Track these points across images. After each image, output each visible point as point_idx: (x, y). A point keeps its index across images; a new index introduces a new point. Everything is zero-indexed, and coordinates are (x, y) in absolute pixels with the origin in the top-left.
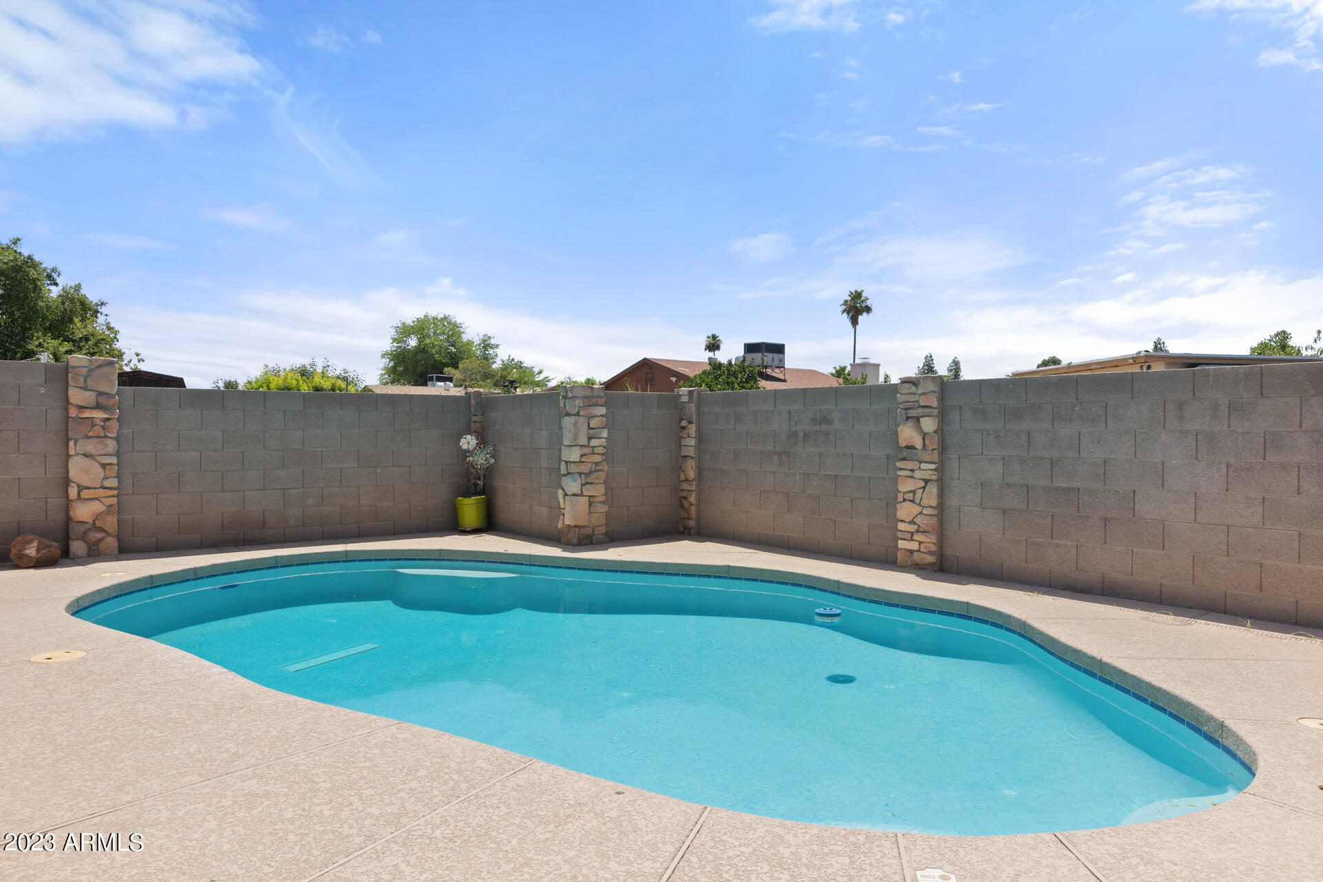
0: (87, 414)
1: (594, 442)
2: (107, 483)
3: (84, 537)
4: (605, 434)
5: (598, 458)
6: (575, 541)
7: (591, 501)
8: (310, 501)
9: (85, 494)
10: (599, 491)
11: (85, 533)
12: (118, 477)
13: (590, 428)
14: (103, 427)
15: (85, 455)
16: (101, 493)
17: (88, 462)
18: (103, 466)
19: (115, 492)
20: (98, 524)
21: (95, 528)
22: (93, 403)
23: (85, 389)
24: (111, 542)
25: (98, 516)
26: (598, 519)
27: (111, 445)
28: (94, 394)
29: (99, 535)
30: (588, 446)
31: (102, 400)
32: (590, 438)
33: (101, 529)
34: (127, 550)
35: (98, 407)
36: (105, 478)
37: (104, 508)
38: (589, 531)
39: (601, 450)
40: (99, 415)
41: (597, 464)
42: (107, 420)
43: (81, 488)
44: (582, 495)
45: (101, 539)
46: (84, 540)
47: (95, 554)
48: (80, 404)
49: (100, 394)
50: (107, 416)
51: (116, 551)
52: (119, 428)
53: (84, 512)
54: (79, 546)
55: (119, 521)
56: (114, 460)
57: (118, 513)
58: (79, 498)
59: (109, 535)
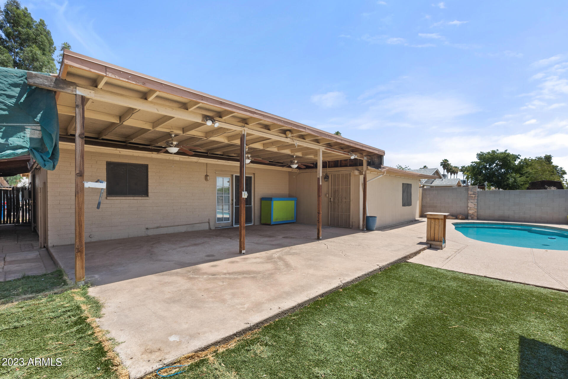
0: (471, 196)
2: (475, 207)
3: (471, 216)
9: (471, 209)
11: (471, 215)
12: (477, 206)
14: (475, 198)
16: (474, 209)
17: (471, 203)
18: (474, 204)
19: (476, 209)
20: (473, 214)
21: (473, 215)
22: (473, 194)
23: (471, 191)
24: (476, 218)
25: (473, 213)
27: (476, 201)
28: (473, 192)
29: (474, 216)
31: (474, 193)
33: (474, 215)
34: (478, 219)
35: (474, 194)
37: (474, 212)
40: (473, 196)
42: (475, 196)
43: (470, 208)
45: (473, 217)
47: (472, 219)
48: (470, 194)
49: (474, 192)
50: (474, 196)
51: (476, 219)
52: (478, 198)
53: (471, 212)
54: (469, 217)
55: (477, 214)
56: (476, 203)
57: (477, 212)
58: (470, 210)
59: (475, 216)
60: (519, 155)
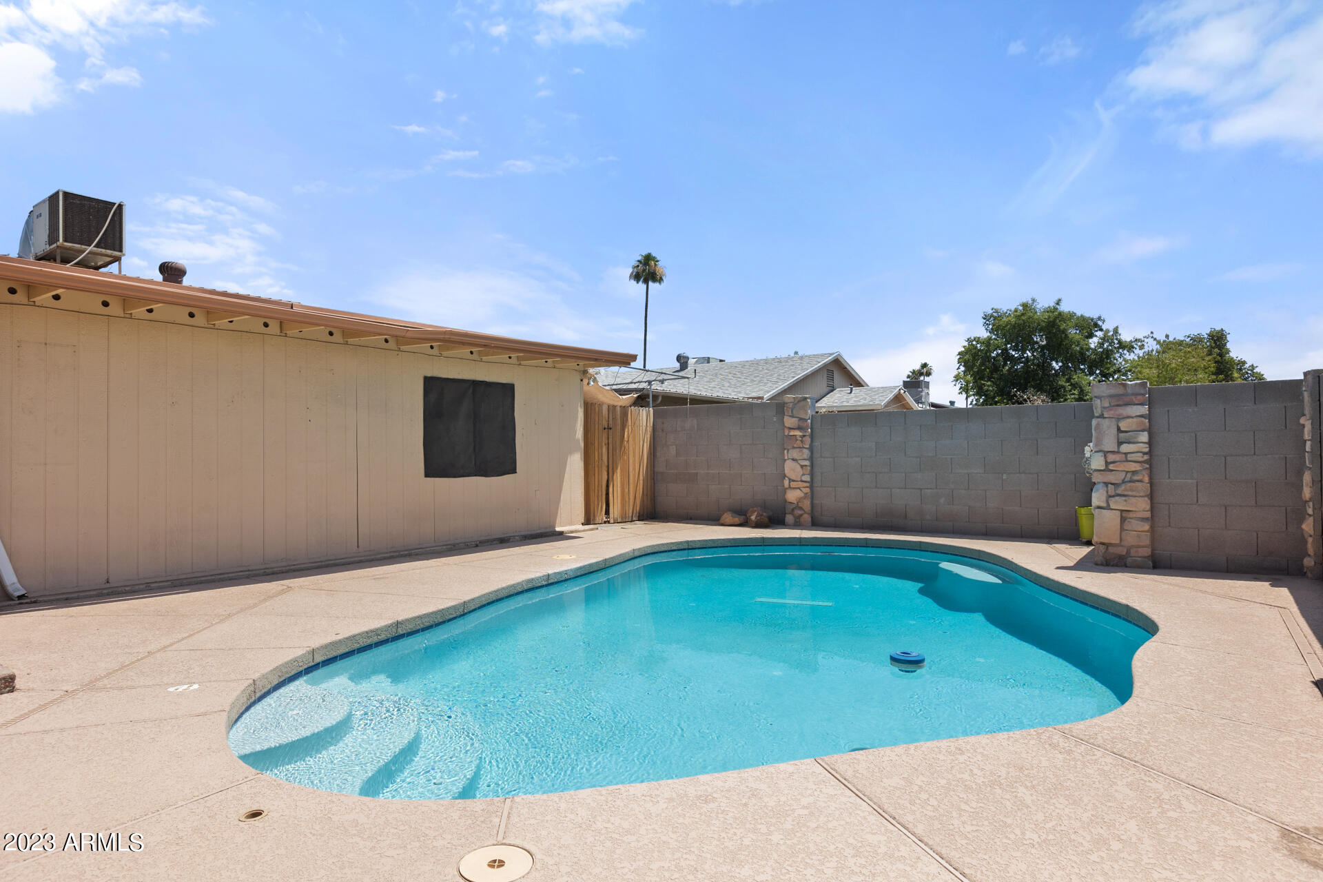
0: (792, 433)
1: (1125, 448)
2: (804, 478)
3: (792, 512)
4: (1144, 437)
5: (1134, 467)
7: (1124, 516)
9: (793, 485)
10: (1141, 505)
11: (793, 510)
12: (811, 474)
13: (1119, 429)
14: (802, 441)
15: (793, 460)
16: (801, 485)
17: (794, 464)
18: (802, 467)
19: (808, 485)
20: (800, 505)
21: (798, 508)
22: (796, 426)
23: (792, 417)
24: (807, 518)
25: (800, 500)
26: (1138, 537)
27: (806, 453)
28: (795, 420)
29: (800, 512)
30: (1118, 452)
31: (801, 424)
32: (1120, 443)
33: (801, 508)
34: (815, 524)
35: (799, 428)
36: (803, 475)
37: (803, 495)
38: (1122, 551)
39: (1139, 457)
40: (798, 433)
41: (1134, 473)
42: (804, 436)
43: (791, 480)
44: (1108, 508)
45: (801, 515)
46: (793, 514)
47: (797, 525)
48: (790, 426)
49: (801, 419)
50: (801, 434)
51: (810, 524)
52: (812, 441)
53: (792, 496)
54: (789, 518)
55: (812, 504)
56: (807, 463)
57: (812, 498)
58: (790, 487)
59: (805, 512)
60: (1099, 318)
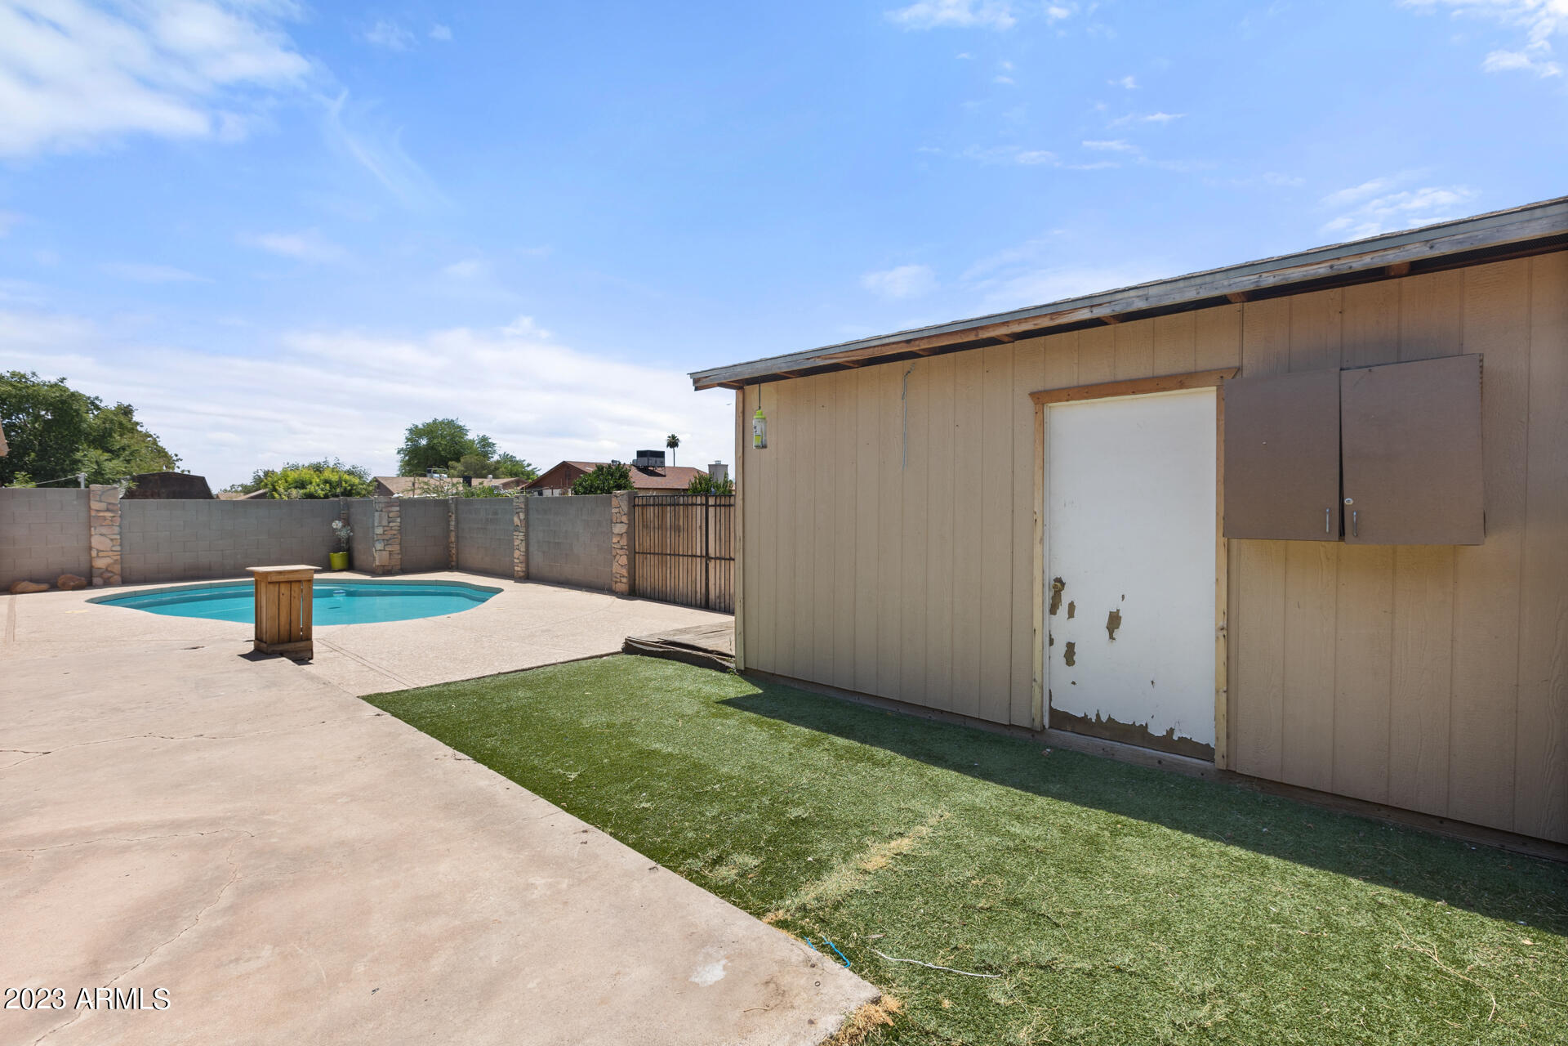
0: (101, 514)
1: (391, 525)
2: (114, 549)
4: (399, 520)
5: (395, 532)
6: (381, 573)
7: (391, 553)
8: (239, 556)
9: (101, 554)
10: (396, 548)
11: (102, 574)
12: (121, 545)
13: (389, 517)
14: (111, 521)
15: (100, 534)
16: (111, 553)
17: (102, 538)
18: (112, 540)
19: (119, 553)
20: (109, 569)
21: (107, 570)
22: (105, 508)
23: (101, 501)
24: (118, 578)
25: (109, 565)
26: (396, 560)
27: (117, 530)
28: (105, 504)
29: (110, 575)
30: (388, 526)
31: (111, 507)
32: (389, 523)
33: (111, 572)
34: (125, 582)
35: (108, 510)
36: (113, 546)
37: (112, 561)
38: (390, 568)
39: (397, 528)
41: (394, 535)
42: (114, 517)
43: (98, 551)
44: (384, 550)
45: (112, 577)
46: (102, 578)
47: (107, 584)
48: (98, 509)
49: (110, 504)
50: (112, 515)
51: (120, 583)
52: (122, 520)
53: (100, 563)
54: (96, 580)
55: (122, 568)
56: (118, 537)
57: (121, 563)
58: (98, 556)
59: (115, 574)
